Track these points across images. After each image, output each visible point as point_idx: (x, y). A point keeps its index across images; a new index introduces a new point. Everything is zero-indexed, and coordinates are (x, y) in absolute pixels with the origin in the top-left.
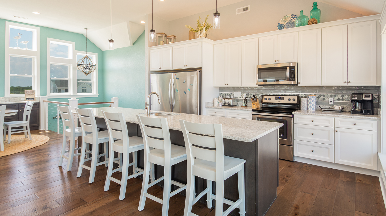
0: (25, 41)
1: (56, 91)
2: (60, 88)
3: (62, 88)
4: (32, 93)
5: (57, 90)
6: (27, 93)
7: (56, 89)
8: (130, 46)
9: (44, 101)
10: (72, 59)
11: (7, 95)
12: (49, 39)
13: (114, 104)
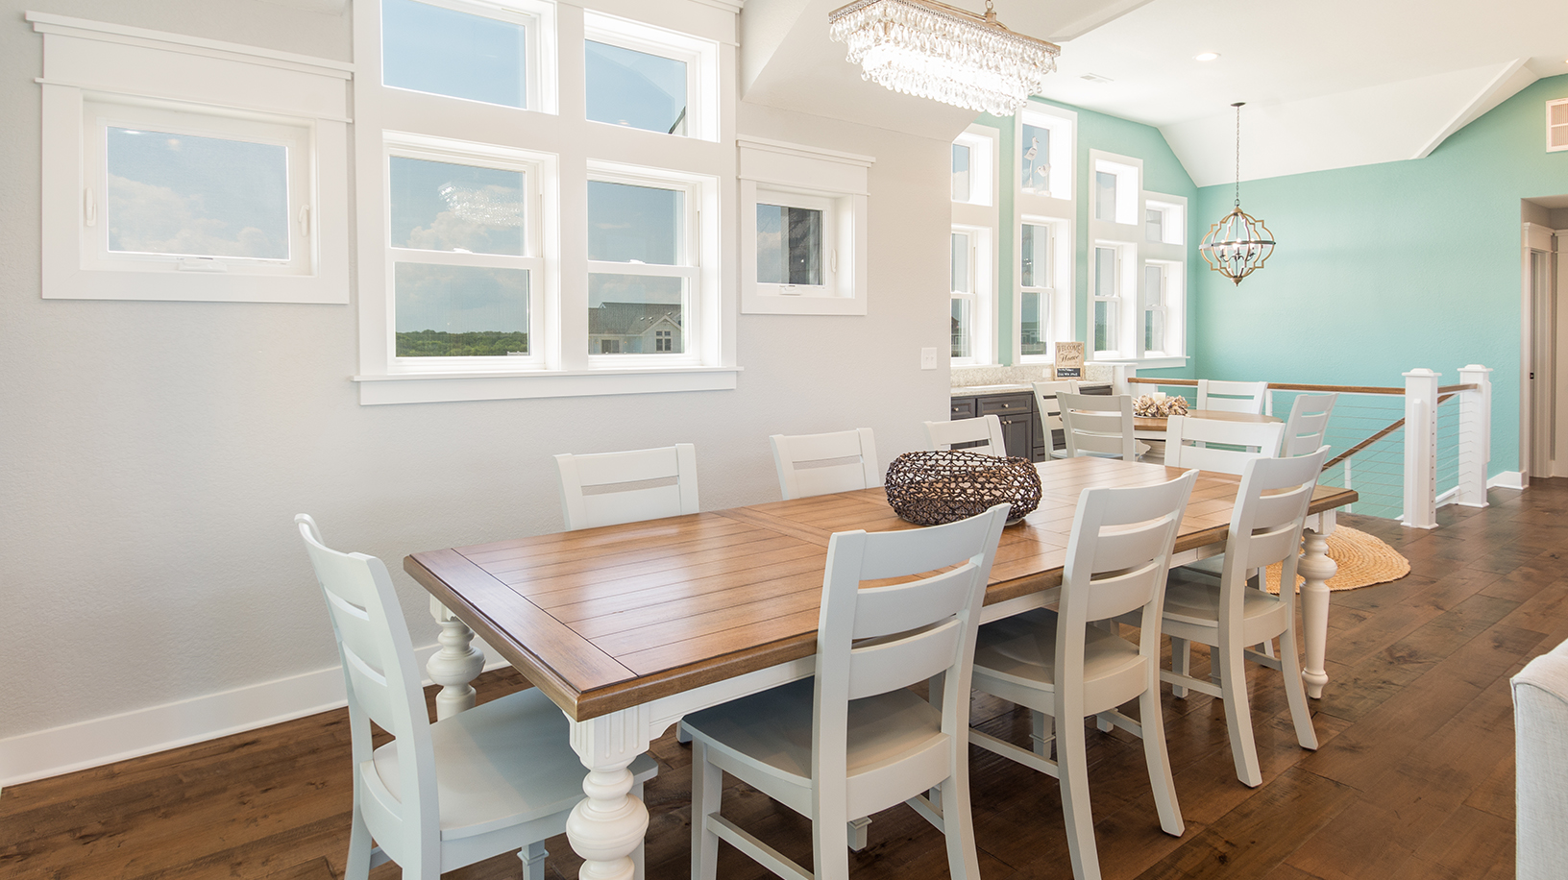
4: (1073, 351)
6: (1059, 351)
8: (1415, 156)
9: (1130, 381)
10: (1136, 224)
11: (1014, 360)
12: (1093, 152)
13: (1480, 391)
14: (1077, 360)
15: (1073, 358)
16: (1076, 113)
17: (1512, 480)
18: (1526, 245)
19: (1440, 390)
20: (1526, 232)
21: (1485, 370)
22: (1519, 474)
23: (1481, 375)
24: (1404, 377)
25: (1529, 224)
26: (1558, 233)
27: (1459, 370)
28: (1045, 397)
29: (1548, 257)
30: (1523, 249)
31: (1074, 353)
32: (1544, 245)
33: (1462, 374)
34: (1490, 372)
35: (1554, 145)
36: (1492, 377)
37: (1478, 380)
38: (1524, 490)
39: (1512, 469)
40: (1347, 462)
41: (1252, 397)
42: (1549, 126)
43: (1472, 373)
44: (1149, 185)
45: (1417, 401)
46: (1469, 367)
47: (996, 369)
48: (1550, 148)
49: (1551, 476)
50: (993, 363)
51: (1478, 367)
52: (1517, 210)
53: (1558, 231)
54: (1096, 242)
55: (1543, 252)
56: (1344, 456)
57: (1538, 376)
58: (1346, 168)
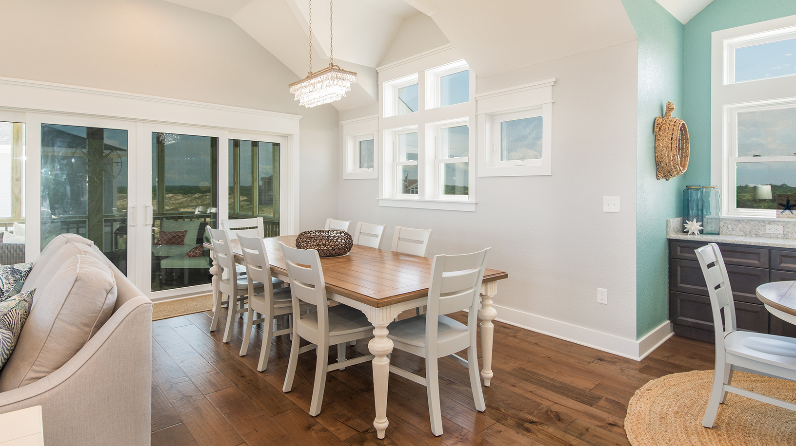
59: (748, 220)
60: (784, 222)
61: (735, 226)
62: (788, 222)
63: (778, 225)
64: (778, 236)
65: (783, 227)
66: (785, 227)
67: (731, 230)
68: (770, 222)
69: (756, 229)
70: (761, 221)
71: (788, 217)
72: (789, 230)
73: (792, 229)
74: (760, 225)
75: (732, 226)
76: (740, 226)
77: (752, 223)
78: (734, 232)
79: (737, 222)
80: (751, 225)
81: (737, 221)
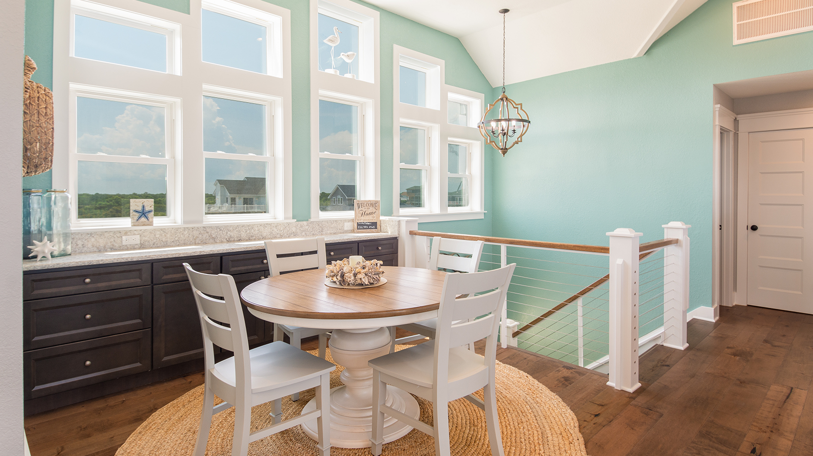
0: (349, 53)
1: (227, 201)
2: (233, 196)
3: (237, 196)
4: (371, 208)
5: (229, 200)
6: (361, 209)
7: (227, 198)
8: (635, 55)
9: (412, 233)
10: (438, 109)
11: (313, 214)
12: (397, 48)
13: (681, 246)
14: (374, 215)
15: (371, 213)
16: (379, 12)
17: (707, 314)
18: (717, 123)
19: (641, 249)
20: (717, 113)
21: (684, 227)
22: (712, 309)
23: (681, 232)
24: (609, 237)
25: (719, 106)
26: (740, 117)
27: (663, 226)
28: (279, 256)
29: (731, 135)
30: (714, 126)
31: (372, 210)
32: (729, 126)
33: (665, 230)
34: (689, 229)
35: (739, 38)
36: (690, 233)
37: (679, 235)
38: (716, 322)
39: (707, 305)
40: (580, 301)
41: (470, 256)
42: (735, 23)
43: (674, 229)
44: (450, 80)
45: (620, 261)
46: (672, 224)
47: (289, 224)
48: (736, 42)
49: (734, 304)
50: (285, 218)
51: (678, 224)
52: (710, 94)
53: (739, 116)
54: (401, 120)
55: (728, 131)
56: (575, 298)
57: (724, 228)
58: (587, 68)
59: (102, 232)
60: (141, 230)
61: (86, 241)
62: (145, 230)
63: (134, 234)
64: (135, 247)
65: (140, 235)
66: (142, 235)
67: (81, 246)
68: (126, 232)
69: (111, 242)
70: (117, 231)
71: (144, 225)
72: (146, 238)
73: (148, 238)
74: (115, 236)
75: (82, 241)
76: (93, 240)
77: (106, 235)
78: (85, 249)
79: (89, 236)
80: (105, 237)
81: (88, 234)
